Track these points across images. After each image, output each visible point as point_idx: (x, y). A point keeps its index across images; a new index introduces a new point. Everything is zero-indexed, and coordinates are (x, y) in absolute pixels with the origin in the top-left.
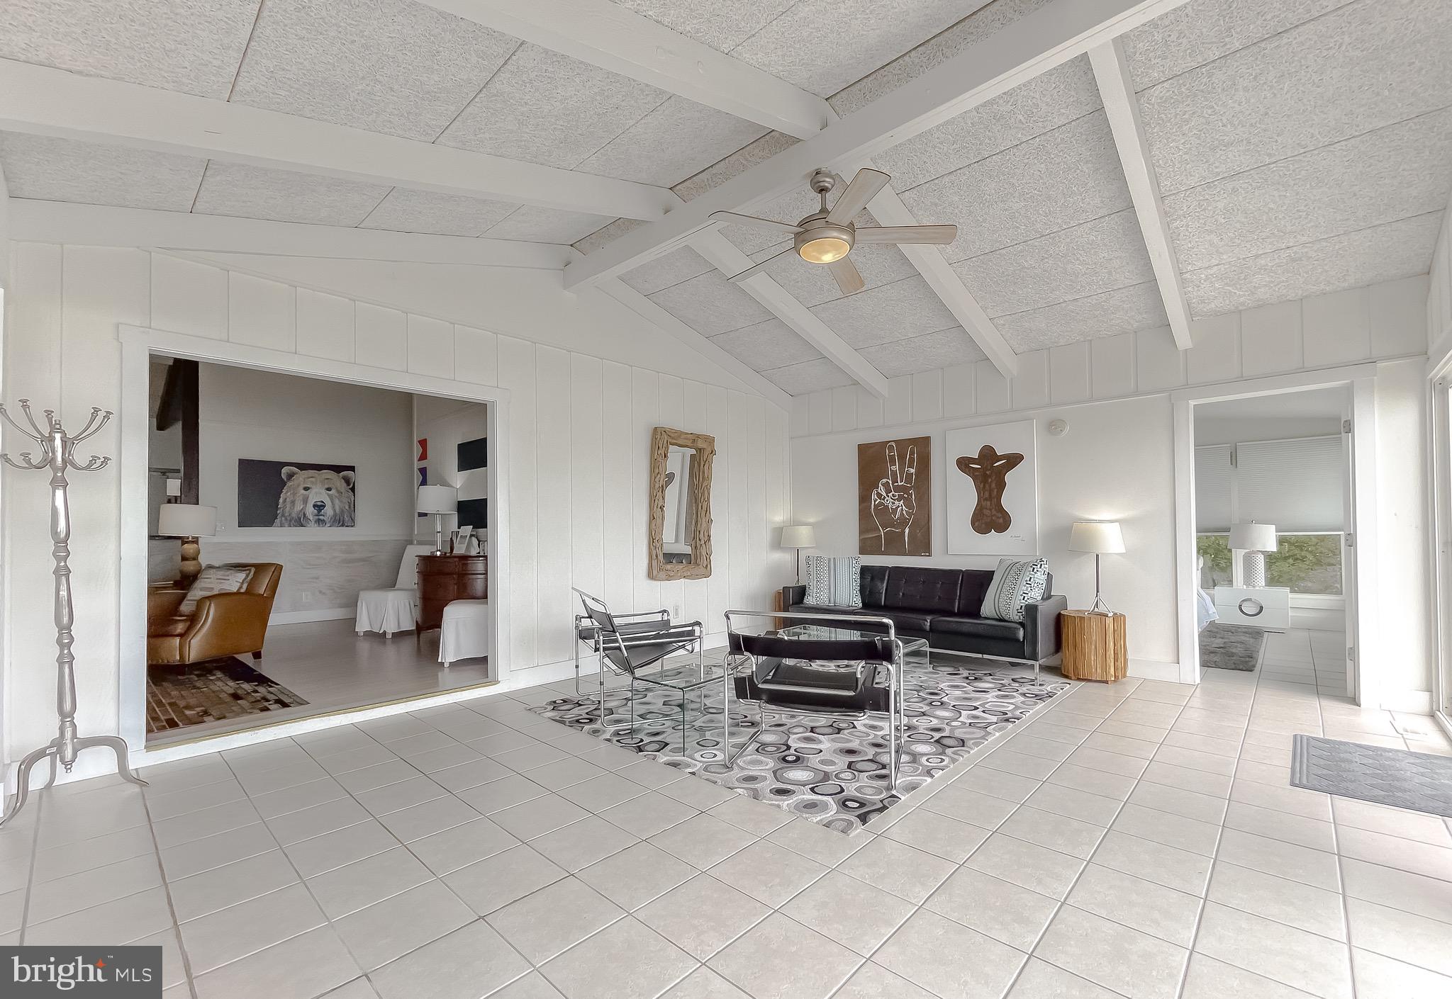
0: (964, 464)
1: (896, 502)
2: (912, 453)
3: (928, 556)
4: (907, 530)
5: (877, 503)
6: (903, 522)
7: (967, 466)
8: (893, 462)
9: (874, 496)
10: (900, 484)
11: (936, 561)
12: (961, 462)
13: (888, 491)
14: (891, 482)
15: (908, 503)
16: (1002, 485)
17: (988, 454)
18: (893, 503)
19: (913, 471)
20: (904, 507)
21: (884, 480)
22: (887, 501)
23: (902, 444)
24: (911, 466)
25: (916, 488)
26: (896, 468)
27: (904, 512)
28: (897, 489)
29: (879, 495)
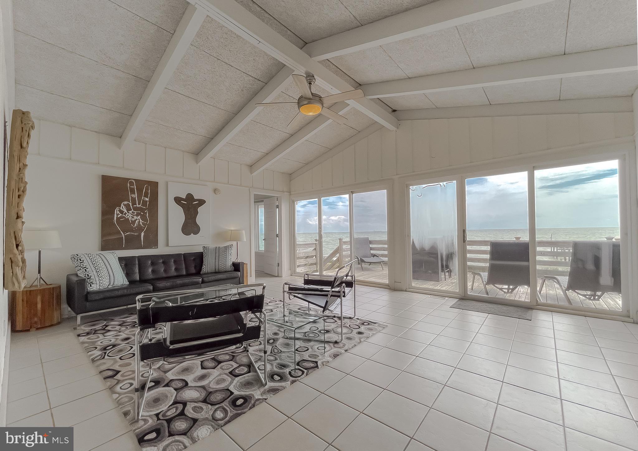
0: (178, 200)
1: (135, 217)
2: (147, 189)
3: (156, 248)
4: (143, 234)
5: (119, 216)
6: (140, 229)
7: (180, 201)
8: (132, 191)
9: (117, 211)
10: (138, 206)
11: (161, 250)
12: (176, 199)
13: (129, 209)
14: (131, 204)
15: (144, 218)
16: (196, 213)
17: (190, 197)
18: (132, 217)
19: (147, 199)
20: (141, 220)
21: (126, 203)
22: (128, 215)
23: (140, 183)
24: (146, 196)
25: (150, 210)
26: (135, 196)
27: (141, 223)
28: (135, 209)
29: (122, 212)
